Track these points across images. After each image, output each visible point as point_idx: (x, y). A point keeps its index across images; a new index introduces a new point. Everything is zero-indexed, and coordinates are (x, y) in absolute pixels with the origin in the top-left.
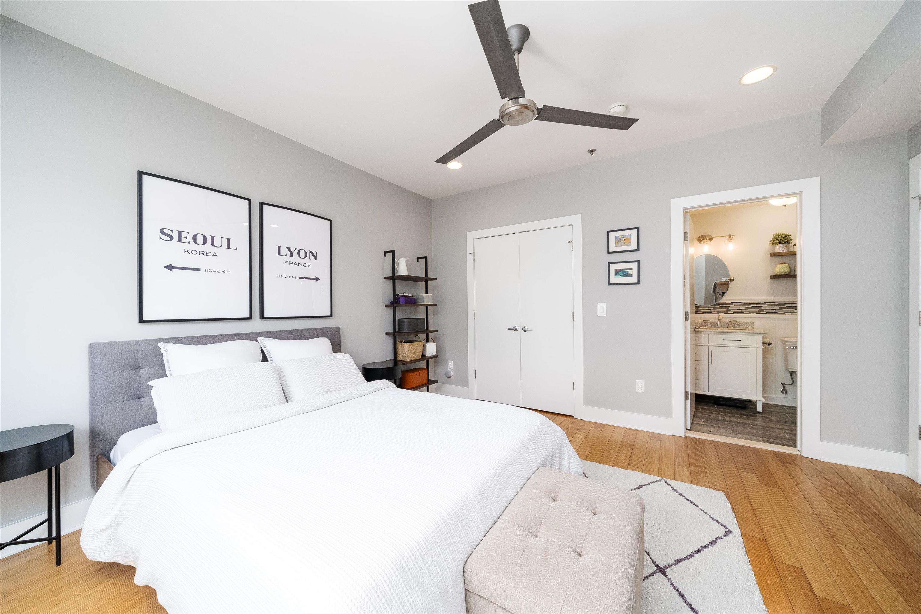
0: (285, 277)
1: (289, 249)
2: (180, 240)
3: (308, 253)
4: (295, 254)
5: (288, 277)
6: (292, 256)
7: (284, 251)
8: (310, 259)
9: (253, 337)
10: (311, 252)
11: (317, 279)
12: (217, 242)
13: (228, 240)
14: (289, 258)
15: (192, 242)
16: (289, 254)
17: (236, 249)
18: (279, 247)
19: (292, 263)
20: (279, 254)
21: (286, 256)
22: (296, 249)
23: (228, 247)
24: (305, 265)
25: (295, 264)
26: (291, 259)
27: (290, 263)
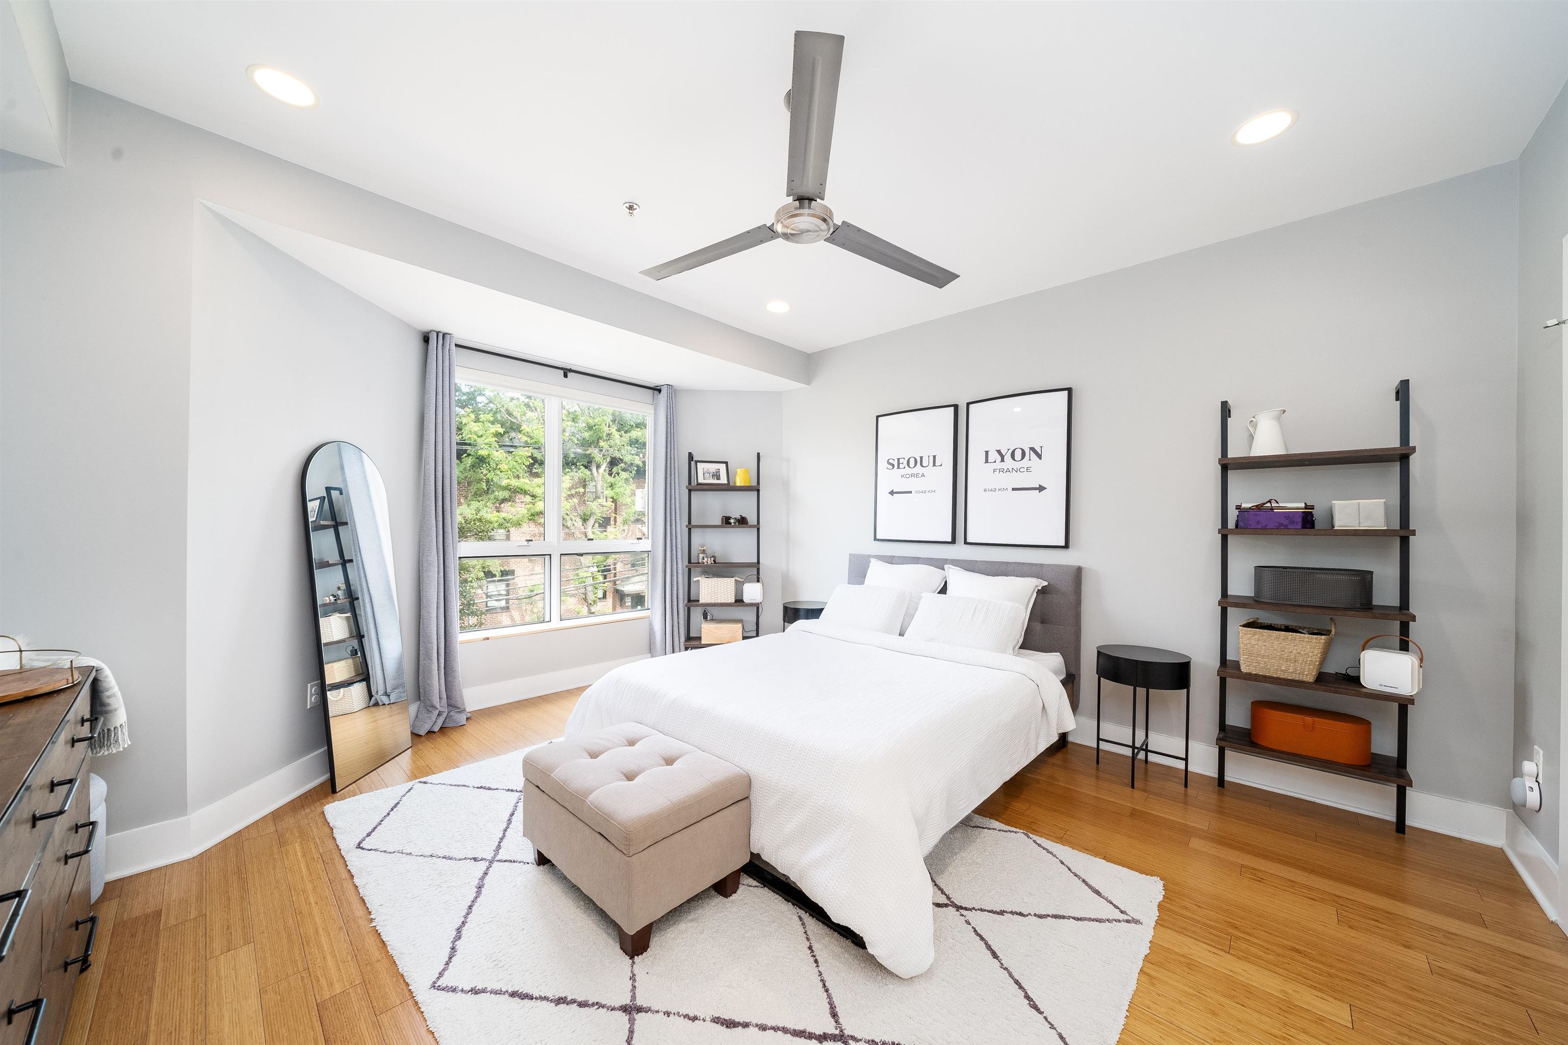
0: (993, 490)
1: (999, 452)
2: (899, 467)
3: (1027, 451)
4: (1008, 457)
5: (997, 490)
6: (1003, 460)
7: (993, 456)
8: (1030, 460)
9: (939, 564)
10: (1032, 449)
11: (1041, 489)
12: (925, 463)
13: (934, 457)
14: (999, 465)
15: (907, 466)
16: (999, 458)
17: (941, 465)
18: (987, 453)
19: (1003, 470)
20: (987, 461)
21: (995, 462)
22: (1009, 450)
23: (934, 465)
24: (1021, 470)
25: (1008, 470)
26: (1004, 465)
27: (1001, 470)
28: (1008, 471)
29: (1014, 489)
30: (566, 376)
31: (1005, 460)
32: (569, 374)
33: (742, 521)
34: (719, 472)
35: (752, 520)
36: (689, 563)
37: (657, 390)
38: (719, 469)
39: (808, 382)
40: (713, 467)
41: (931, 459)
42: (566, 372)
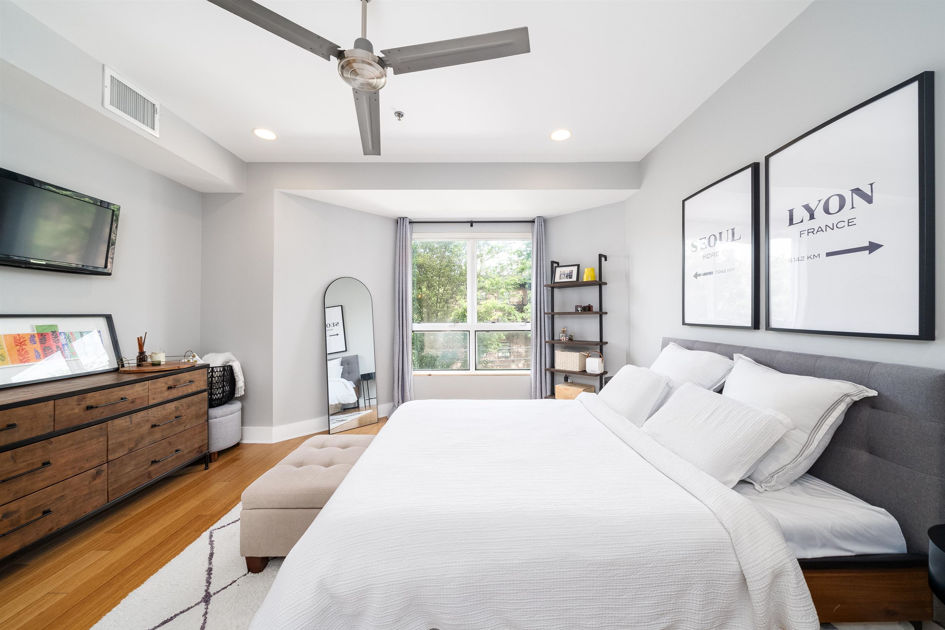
1: (807, 208)
3: (848, 196)
4: (819, 212)
5: (806, 258)
6: (812, 217)
7: (799, 214)
8: (853, 207)
10: (857, 191)
11: (873, 247)
14: (808, 224)
15: (708, 246)
16: (807, 215)
17: (741, 238)
18: (790, 212)
19: (813, 230)
20: (791, 222)
22: (820, 201)
24: (839, 225)
26: (814, 224)
27: (811, 231)
28: (820, 230)
29: (828, 254)
30: (472, 226)
31: (815, 217)
32: (474, 224)
33: (588, 309)
34: (572, 273)
35: (596, 308)
36: (552, 340)
37: (533, 222)
38: (572, 271)
39: (639, 187)
40: (567, 270)
41: (730, 232)
42: (472, 223)
